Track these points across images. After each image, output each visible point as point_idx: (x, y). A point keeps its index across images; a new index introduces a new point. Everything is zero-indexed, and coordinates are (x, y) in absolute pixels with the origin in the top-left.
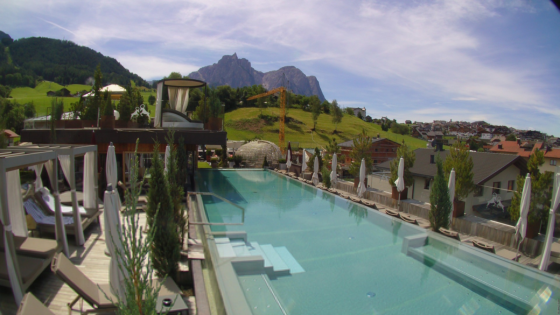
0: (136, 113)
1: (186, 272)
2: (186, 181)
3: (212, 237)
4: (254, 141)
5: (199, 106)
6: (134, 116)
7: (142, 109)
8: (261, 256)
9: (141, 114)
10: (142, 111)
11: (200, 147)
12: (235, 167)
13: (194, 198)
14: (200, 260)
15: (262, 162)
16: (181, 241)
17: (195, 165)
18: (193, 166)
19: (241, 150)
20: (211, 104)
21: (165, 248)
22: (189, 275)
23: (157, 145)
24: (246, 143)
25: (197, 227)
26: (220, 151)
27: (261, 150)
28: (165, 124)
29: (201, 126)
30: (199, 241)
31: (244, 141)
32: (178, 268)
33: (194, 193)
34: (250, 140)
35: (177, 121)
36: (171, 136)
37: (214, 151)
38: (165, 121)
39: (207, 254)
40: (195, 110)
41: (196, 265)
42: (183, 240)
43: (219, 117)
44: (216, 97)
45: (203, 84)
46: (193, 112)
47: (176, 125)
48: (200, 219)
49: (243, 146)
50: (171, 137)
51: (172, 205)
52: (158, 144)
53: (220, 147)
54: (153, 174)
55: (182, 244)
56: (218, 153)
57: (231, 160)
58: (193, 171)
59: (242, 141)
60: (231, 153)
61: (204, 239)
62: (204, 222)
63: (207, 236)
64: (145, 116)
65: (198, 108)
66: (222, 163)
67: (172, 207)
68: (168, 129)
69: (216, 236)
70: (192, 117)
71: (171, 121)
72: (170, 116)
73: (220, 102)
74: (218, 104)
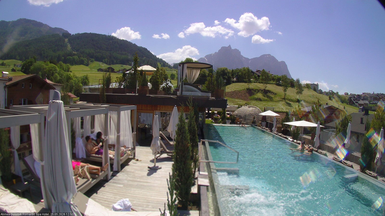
0: (164, 85)
1: (195, 194)
3: (215, 171)
4: (244, 106)
5: (207, 81)
6: (163, 87)
7: (168, 82)
9: (167, 86)
10: (168, 84)
11: (207, 109)
12: (231, 123)
13: (204, 143)
14: (206, 186)
16: (194, 172)
17: (204, 121)
18: (202, 122)
19: (238, 112)
20: (217, 80)
21: (183, 177)
22: (198, 195)
24: (239, 107)
25: (205, 164)
26: (221, 112)
28: (185, 93)
29: (210, 95)
30: (206, 173)
31: (238, 106)
32: (190, 190)
33: (203, 140)
34: (242, 105)
35: (192, 91)
37: (216, 112)
38: (185, 91)
39: (211, 182)
40: (204, 84)
41: (203, 190)
42: (195, 172)
43: (221, 89)
44: (220, 76)
45: (210, 66)
46: (203, 85)
47: (193, 94)
48: (207, 158)
49: (238, 109)
51: (191, 149)
52: (183, 106)
55: (194, 174)
56: (219, 113)
57: (228, 119)
58: (203, 125)
59: (236, 106)
60: (228, 114)
61: (210, 172)
62: (210, 161)
63: (212, 170)
64: (170, 87)
65: (207, 82)
66: (222, 121)
67: (190, 150)
68: (186, 96)
69: (218, 171)
70: (202, 88)
71: (188, 91)
72: (188, 88)
73: (222, 79)
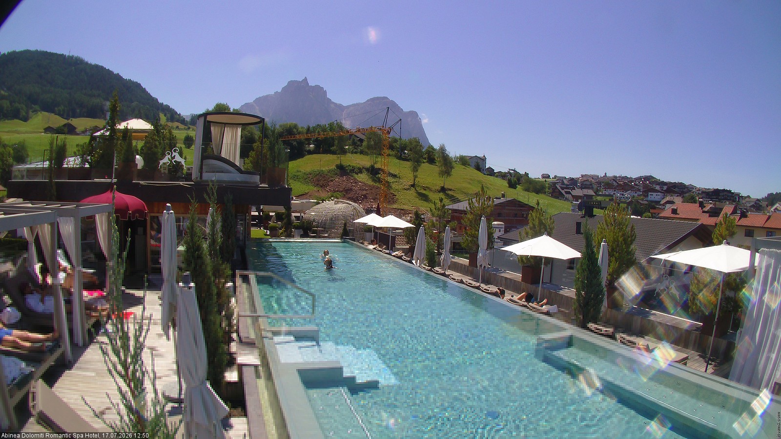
0: (166, 160)
1: (234, 383)
2: (235, 256)
3: (270, 335)
4: (329, 201)
5: (254, 151)
6: (164, 164)
7: (174, 154)
8: (338, 362)
9: (173, 161)
10: (174, 158)
11: (254, 208)
12: (302, 236)
13: (246, 279)
14: (254, 366)
15: (341, 231)
16: (227, 340)
17: (247, 233)
18: (244, 234)
19: (313, 214)
20: (271, 148)
22: (239, 385)
23: (195, 205)
24: (318, 203)
25: (249, 321)
26: (283, 214)
27: (339, 213)
28: (206, 176)
29: (257, 178)
31: (316, 201)
32: (224, 377)
33: (246, 273)
34: (325, 199)
35: (222, 172)
36: (213, 192)
37: (273, 214)
38: (206, 172)
39: (263, 358)
40: (248, 157)
41: (248, 373)
43: (280, 167)
44: (277, 138)
45: (260, 120)
46: (246, 159)
47: (221, 177)
48: (253, 308)
49: (315, 207)
50: (213, 194)
52: (195, 203)
53: (282, 209)
54: (189, 245)
56: (279, 217)
57: (297, 227)
58: (245, 242)
59: (313, 201)
60: (297, 218)
61: (260, 337)
62: (259, 314)
63: (264, 333)
64: (178, 163)
65: (252, 154)
66: (285, 231)
69: (276, 333)
71: (214, 172)
72: (214, 164)
73: (283, 146)
74: (280, 149)
